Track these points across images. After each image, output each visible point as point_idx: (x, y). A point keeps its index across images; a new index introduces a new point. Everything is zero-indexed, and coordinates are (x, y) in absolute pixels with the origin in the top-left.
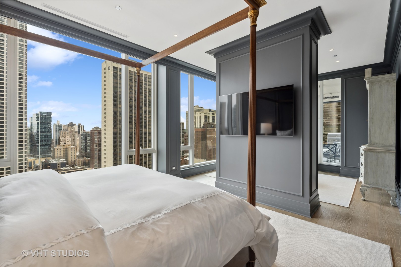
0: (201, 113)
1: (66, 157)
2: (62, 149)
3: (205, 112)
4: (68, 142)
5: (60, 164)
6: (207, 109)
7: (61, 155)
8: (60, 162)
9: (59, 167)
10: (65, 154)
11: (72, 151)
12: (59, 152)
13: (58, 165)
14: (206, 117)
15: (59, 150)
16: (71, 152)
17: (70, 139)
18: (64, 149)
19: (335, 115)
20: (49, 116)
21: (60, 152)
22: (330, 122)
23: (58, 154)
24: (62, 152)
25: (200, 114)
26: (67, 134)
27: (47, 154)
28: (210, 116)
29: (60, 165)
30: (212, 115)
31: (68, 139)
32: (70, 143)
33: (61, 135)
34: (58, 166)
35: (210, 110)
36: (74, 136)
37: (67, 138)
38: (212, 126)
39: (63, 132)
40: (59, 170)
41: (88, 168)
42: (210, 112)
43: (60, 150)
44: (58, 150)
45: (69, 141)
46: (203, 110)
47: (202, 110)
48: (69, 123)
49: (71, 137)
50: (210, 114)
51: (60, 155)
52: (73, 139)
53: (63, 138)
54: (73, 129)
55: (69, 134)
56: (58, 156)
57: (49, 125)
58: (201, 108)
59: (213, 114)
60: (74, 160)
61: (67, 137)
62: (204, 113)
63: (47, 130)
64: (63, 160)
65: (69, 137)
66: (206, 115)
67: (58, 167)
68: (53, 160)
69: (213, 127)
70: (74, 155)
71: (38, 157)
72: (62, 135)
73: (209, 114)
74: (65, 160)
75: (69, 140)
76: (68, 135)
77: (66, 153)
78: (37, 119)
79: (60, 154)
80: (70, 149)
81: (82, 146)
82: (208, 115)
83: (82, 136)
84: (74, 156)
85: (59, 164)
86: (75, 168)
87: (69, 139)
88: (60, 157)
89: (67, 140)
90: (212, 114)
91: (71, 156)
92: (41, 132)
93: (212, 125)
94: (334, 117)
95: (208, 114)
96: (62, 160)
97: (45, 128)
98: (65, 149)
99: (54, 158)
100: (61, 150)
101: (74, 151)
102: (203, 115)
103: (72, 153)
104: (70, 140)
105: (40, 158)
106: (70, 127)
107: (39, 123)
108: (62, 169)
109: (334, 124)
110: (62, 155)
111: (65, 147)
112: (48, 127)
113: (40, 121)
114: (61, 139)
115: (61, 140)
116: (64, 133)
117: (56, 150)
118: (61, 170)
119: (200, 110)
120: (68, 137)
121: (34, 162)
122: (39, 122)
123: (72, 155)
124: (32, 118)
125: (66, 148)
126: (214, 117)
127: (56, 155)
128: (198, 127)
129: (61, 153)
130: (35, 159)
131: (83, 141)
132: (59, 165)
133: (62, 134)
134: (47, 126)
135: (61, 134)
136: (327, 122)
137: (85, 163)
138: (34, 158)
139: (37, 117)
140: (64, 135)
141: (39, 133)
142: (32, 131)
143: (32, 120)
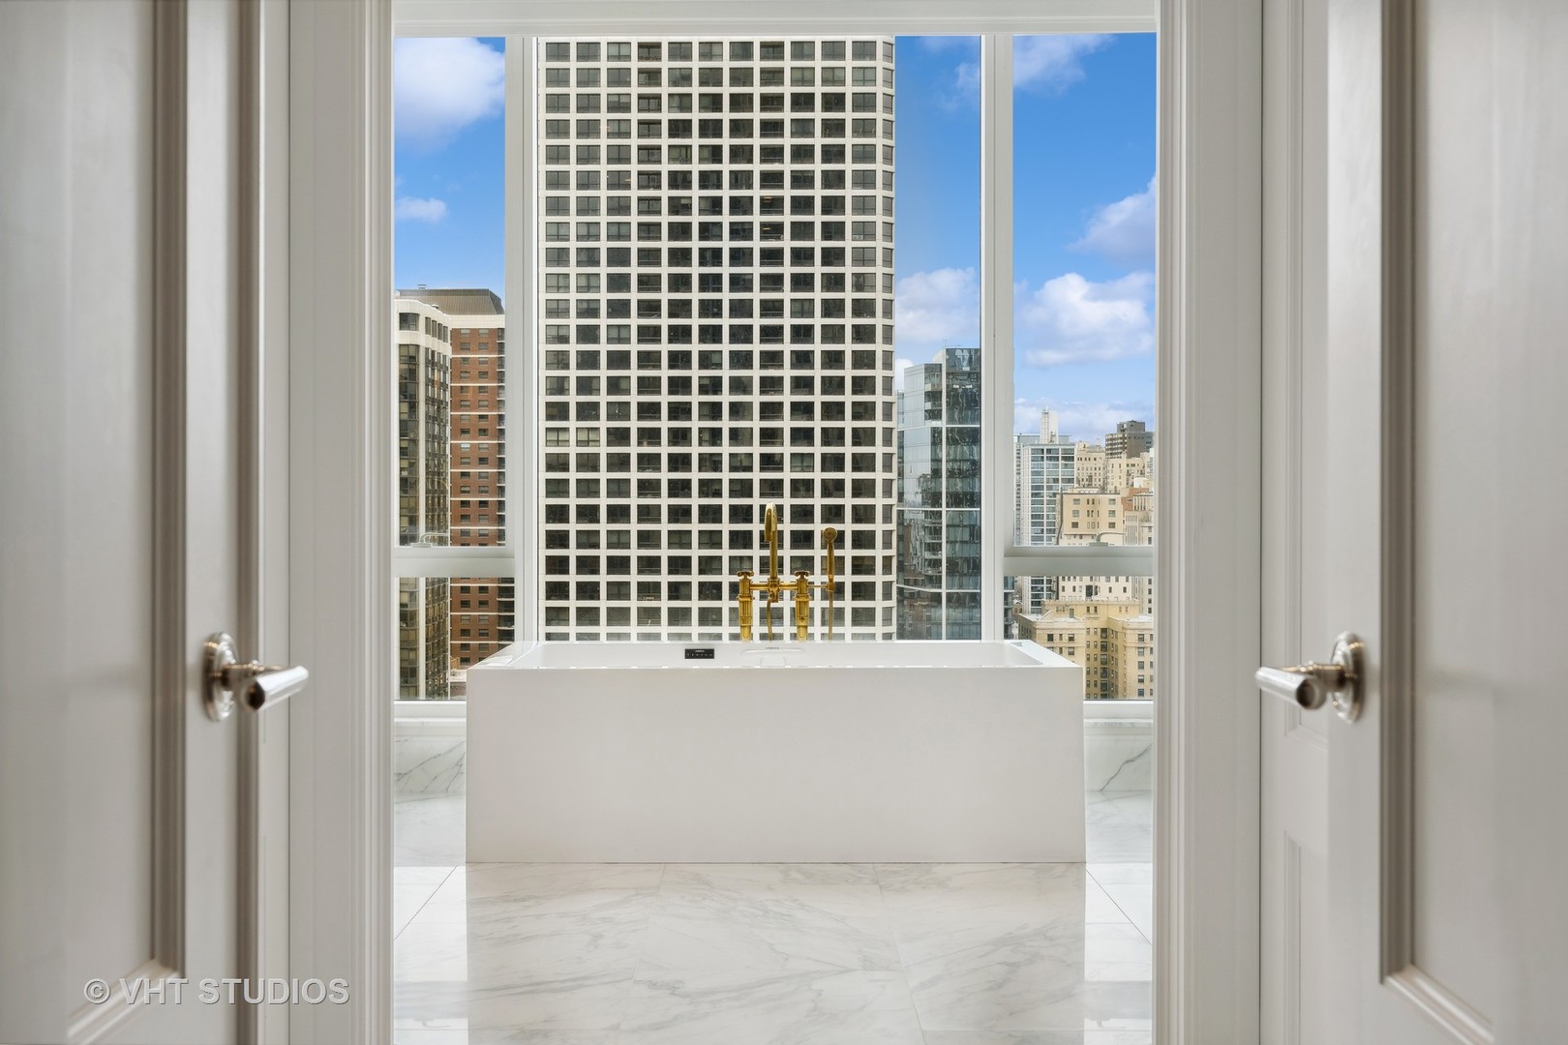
2: (1081, 640)
15: (1056, 637)
18: (1093, 635)
33: (1067, 528)
39: (1076, 501)
43: (1066, 638)
44: (1050, 637)
48: (1114, 430)
54: (1142, 473)
55: (1118, 519)
72: (1076, 524)
76: (1112, 525)
77: (1105, 672)
78: (931, 406)
80: (1131, 637)
92: (955, 498)
98: (1098, 638)
100: (1071, 639)
106: (1124, 456)
107: (940, 431)
111: (1100, 624)
113: (951, 420)
116: (1083, 508)
117: (1038, 636)
122: (942, 424)
125: (1104, 630)
133: (1076, 513)
135: (1068, 519)
139: (929, 388)
140: (1083, 520)
141: (944, 509)
142: (901, 495)
143: (902, 413)
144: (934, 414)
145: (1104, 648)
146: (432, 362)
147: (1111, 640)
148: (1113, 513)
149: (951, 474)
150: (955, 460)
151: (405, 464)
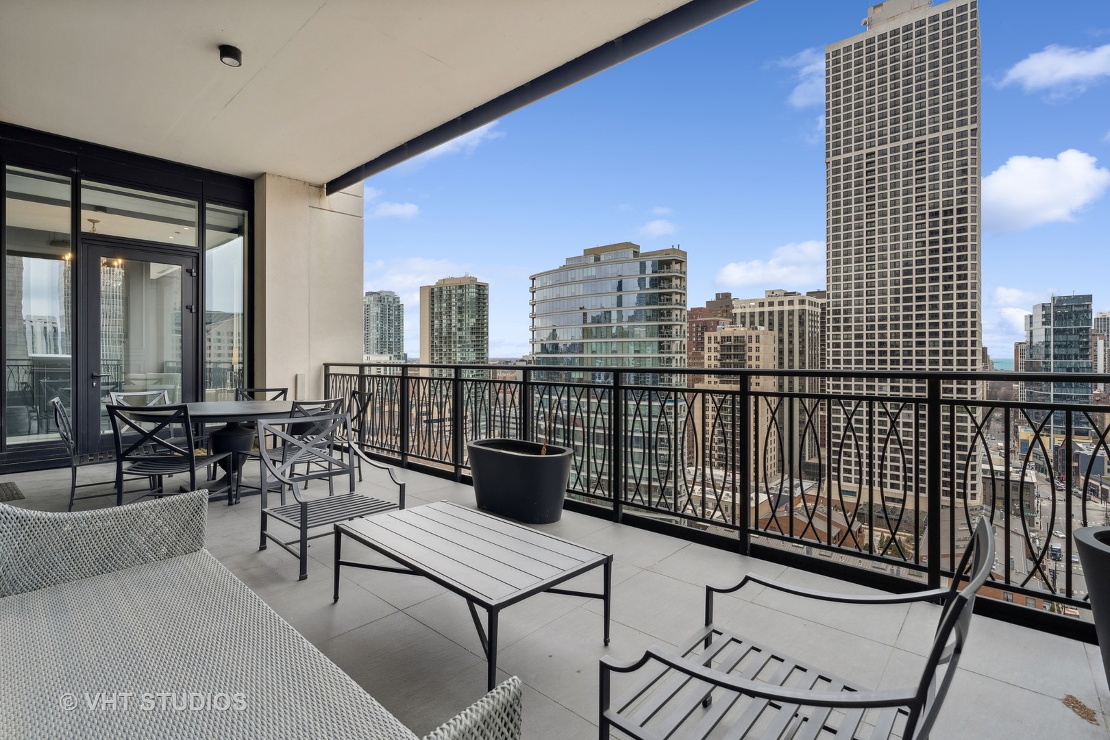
20: (1086, 308)
27: (1075, 424)
57: (1082, 337)
63: (1076, 351)
71: (1048, 430)
78: (1044, 320)
92: (1057, 357)
97: (1066, 345)
99: (1097, 439)
105: (1052, 434)
107: (1050, 330)
112: (1082, 343)
113: (1054, 325)
122: (1050, 327)
124: (1031, 317)
134: (1076, 338)
139: (1044, 312)
141: (1052, 360)
142: (1031, 356)
143: (1031, 323)
144: (1046, 323)
146: (811, 314)
149: (1055, 346)
150: (1057, 341)
151: (801, 346)
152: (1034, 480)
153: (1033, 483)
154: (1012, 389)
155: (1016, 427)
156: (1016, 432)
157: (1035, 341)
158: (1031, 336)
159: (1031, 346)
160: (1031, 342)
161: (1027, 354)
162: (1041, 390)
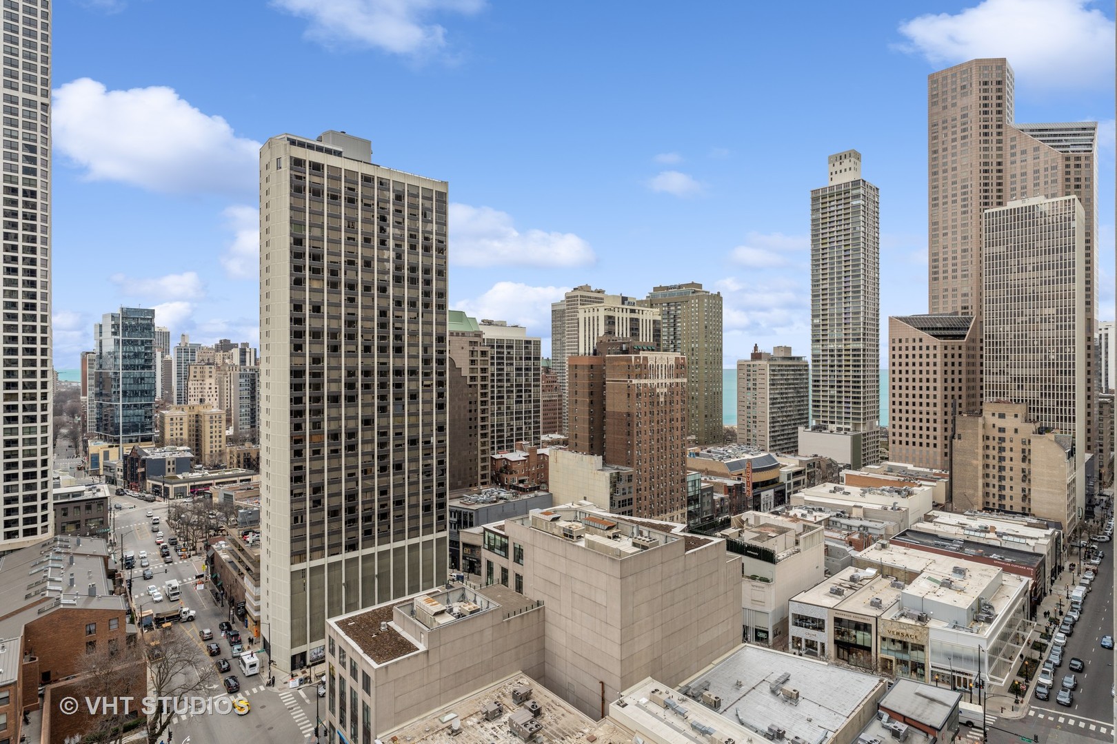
0: (596, 310)
1: (196, 440)
2: (185, 419)
3: (608, 304)
4: (211, 397)
5: (173, 462)
6: (614, 296)
7: (181, 434)
8: (174, 456)
9: (171, 470)
10: (194, 433)
11: (214, 424)
12: (175, 427)
13: (169, 464)
14: (610, 321)
15: (174, 419)
16: (211, 427)
17: (217, 386)
18: (192, 418)
19: (1046, 311)
20: (149, 321)
21: (179, 427)
22: (1026, 335)
23: (174, 432)
24: (185, 427)
25: (591, 310)
26: (207, 374)
27: (142, 431)
28: (623, 316)
29: (174, 466)
30: (629, 315)
31: (210, 388)
32: (218, 398)
33: (192, 377)
34: (169, 467)
35: (624, 300)
36: (229, 379)
37: (207, 386)
38: (624, 349)
39: (196, 368)
40: (169, 481)
41: (252, 475)
42: (623, 306)
43: (178, 419)
44: (172, 419)
45: (215, 394)
46: (602, 299)
47: (600, 300)
49: (220, 382)
50: (625, 310)
51: (179, 436)
52: (225, 387)
53: (196, 386)
55: (214, 374)
56: (175, 437)
57: (146, 348)
58: (599, 292)
59: (633, 311)
60: (218, 449)
61: (208, 381)
62: (603, 308)
63: (142, 362)
64: (184, 452)
65: (212, 381)
66: (611, 314)
67: (169, 469)
68: (158, 450)
69: (626, 352)
70: (218, 434)
71: (117, 441)
72: (195, 376)
73: (620, 310)
74: (188, 451)
75: (213, 390)
76: (210, 376)
77: (197, 431)
78: (113, 330)
79: (179, 432)
80: (207, 418)
81: (243, 410)
82: (616, 314)
83: (243, 380)
84: (218, 439)
85: (171, 463)
86: (217, 474)
87: (213, 386)
88: (179, 441)
89: (207, 390)
90: (628, 311)
91: (211, 437)
92: (126, 367)
93: (624, 346)
94: (1041, 319)
95: (616, 310)
96: (180, 451)
97: (136, 355)
98: (194, 418)
99: (160, 443)
100: (181, 419)
101: (218, 424)
102: (602, 314)
103: (214, 429)
104: (218, 390)
105: (121, 444)
107: (118, 341)
108: (180, 476)
109: (1041, 341)
110: (185, 436)
111: (194, 413)
112: (146, 354)
113: (123, 336)
114: (192, 389)
115: (192, 392)
116: (198, 370)
117: (167, 420)
118: (173, 481)
119: (596, 298)
120: (210, 382)
121: (106, 455)
122: (120, 337)
123: (214, 435)
124: (101, 326)
125: (197, 415)
126: (637, 320)
127: (167, 436)
128: (587, 352)
129: (181, 429)
130: (110, 447)
131: (246, 394)
132: (171, 466)
133: (195, 372)
134: (142, 349)
135: (192, 374)
136: (1015, 336)
137: (249, 459)
138: (107, 444)
139: (113, 323)
140: (198, 375)
141: (121, 371)
142: (101, 366)
143: (101, 332)
144: (115, 333)
145: (197, 421)
147: (200, 418)
148: (210, 372)
149: (124, 357)
150: (126, 352)
152: (108, 494)
153: (106, 498)
154: (79, 401)
155: (85, 442)
156: (86, 447)
157: (105, 350)
158: (101, 346)
159: (100, 356)
160: (101, 353)
161: (96, 366)
162: (110, 401)
